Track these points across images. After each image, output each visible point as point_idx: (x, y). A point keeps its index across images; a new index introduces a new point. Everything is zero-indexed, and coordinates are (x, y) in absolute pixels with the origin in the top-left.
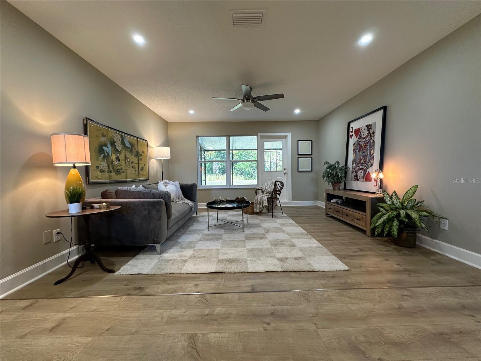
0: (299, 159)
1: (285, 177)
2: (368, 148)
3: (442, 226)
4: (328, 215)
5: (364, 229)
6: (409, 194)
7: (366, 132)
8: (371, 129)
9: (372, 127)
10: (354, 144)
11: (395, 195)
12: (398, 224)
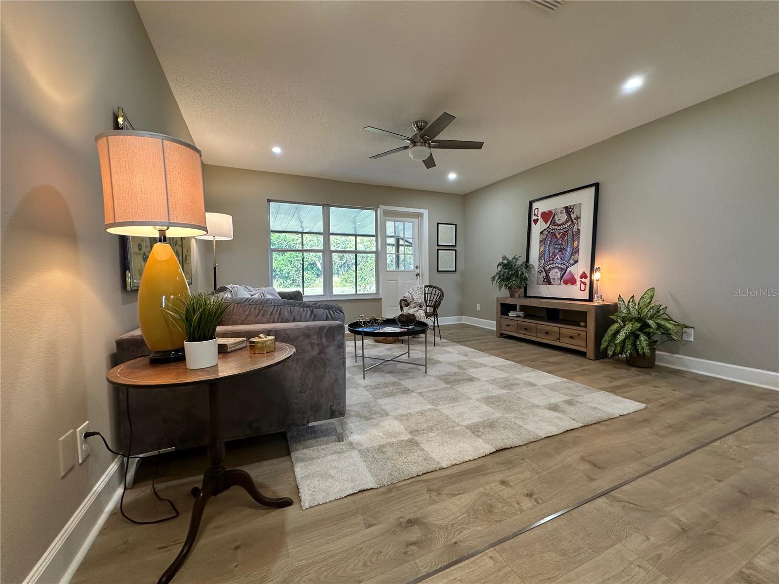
0: (439, 251)
1: (417, 279)
2: (567, 239)
3: (685, 338)
4: (503, 336)
5: (584, 350)
6: (646, 300)
7: (564, 217)
8: (573, 213)
9: (575, 210)
10: (541, 233)
11: (633, 301)
12: (647, 338)
